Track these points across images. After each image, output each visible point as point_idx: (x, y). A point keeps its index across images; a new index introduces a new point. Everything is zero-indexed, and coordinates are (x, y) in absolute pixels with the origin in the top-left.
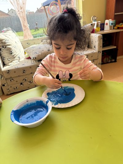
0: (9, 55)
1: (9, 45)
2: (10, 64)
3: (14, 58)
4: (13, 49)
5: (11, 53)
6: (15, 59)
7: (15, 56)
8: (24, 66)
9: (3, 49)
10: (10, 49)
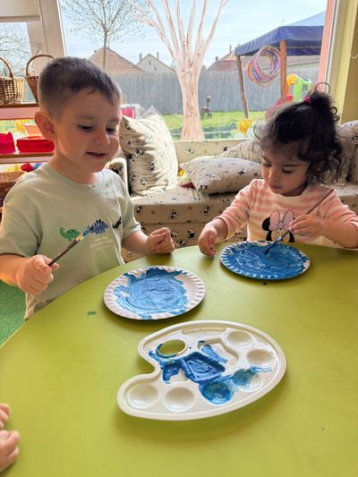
0: (146, 172)
1: (152, 149)
2: (144, 192)
3: (157, 179)
4: (157, 159)
5: (152, 169)
6: (157, 183)
7: (158, 176)
8: (174, 202)
9: (137, 155)
10: (151, 157)
